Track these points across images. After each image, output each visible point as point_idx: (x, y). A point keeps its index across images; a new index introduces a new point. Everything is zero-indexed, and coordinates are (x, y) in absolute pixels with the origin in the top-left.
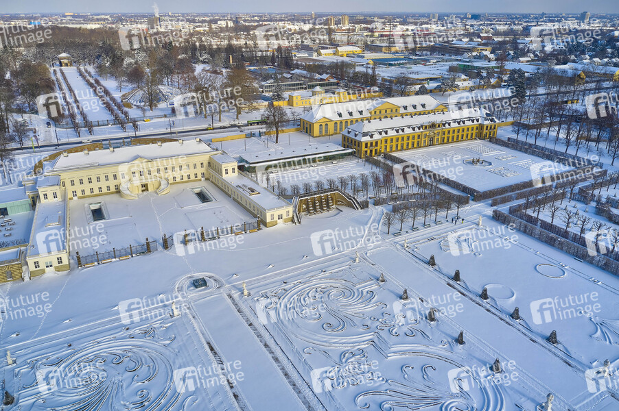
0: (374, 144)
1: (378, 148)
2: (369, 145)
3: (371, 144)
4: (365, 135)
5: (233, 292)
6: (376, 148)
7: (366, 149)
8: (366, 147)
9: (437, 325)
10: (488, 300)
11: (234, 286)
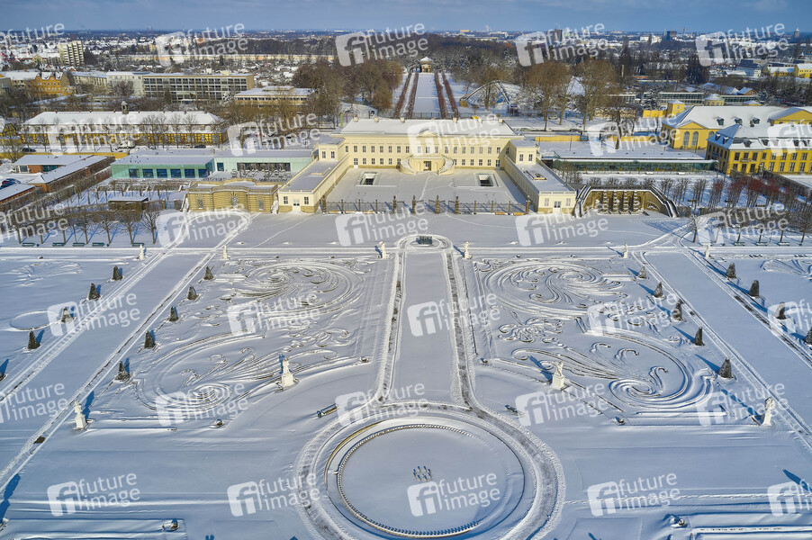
0: (750, 156)
1: (757, 163)
2: (741, 156)
3: (746, 155)
4: (738, 141)
6: (753, 162)
7: (736, 162)
8: (737, 157)
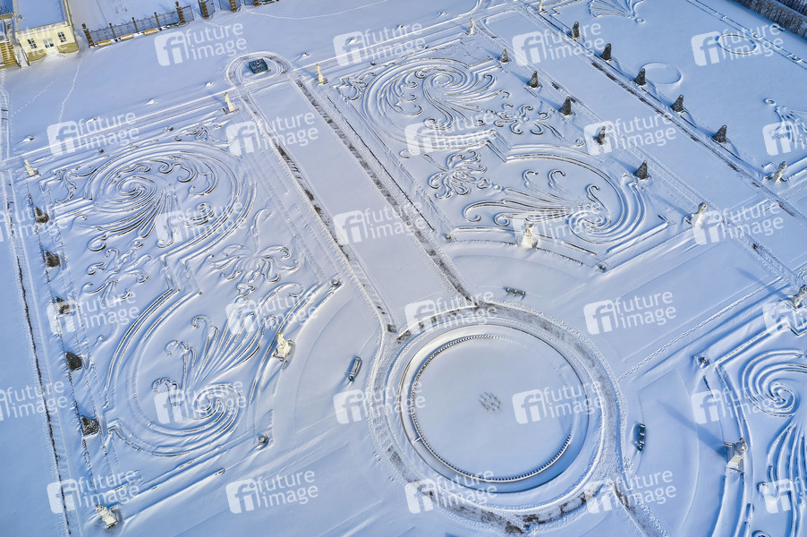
5: (304, 78)
9: (574, 119)
10: (644, 86)
11: (305, 70)
